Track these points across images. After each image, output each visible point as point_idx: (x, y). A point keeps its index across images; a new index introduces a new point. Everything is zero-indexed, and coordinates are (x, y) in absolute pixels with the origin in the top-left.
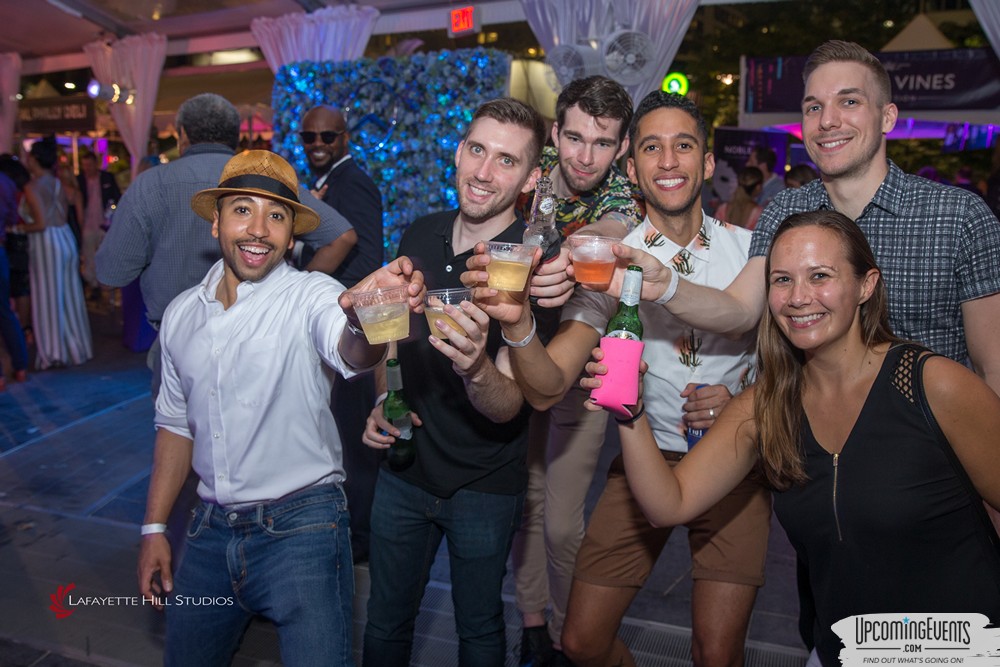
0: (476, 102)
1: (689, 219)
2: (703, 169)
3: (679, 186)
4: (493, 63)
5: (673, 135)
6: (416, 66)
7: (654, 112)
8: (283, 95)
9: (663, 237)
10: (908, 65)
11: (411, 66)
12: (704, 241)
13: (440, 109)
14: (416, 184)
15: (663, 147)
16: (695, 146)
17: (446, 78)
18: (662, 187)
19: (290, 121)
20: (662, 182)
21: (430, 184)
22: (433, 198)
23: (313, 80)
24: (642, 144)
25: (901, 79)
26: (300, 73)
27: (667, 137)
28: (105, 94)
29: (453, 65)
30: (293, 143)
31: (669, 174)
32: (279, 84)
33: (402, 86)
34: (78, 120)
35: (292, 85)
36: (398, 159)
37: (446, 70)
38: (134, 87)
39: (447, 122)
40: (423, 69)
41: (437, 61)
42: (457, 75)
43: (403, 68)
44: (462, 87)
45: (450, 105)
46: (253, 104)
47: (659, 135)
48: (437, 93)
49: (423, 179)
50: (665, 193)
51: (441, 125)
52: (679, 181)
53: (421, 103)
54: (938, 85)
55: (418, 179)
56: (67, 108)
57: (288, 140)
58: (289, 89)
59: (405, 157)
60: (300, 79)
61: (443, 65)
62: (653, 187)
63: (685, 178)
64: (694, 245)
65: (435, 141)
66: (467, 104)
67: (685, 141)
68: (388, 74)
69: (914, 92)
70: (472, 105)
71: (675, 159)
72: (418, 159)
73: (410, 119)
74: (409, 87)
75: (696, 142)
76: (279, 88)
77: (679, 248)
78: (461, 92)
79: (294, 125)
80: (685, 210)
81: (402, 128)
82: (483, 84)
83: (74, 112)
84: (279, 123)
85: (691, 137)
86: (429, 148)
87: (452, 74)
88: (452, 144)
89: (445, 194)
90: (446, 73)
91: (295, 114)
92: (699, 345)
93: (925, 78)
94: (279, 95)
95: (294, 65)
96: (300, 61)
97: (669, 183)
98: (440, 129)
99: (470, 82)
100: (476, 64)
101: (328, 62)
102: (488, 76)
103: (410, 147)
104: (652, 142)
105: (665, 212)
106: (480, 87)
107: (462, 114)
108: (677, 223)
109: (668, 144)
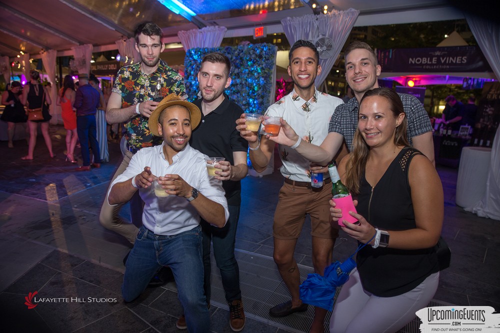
0: (262, 65)
1: (309, 90)
2: (317, 72)
3: (307, 78)
4: (269, 49)
5: (305, 58)
6: (240, 50)
7: (299, 48)
8: (189, 61)
9: (299, 97)
10: (446, 53)
11: (238, 50)
12: (315, 100)
13: (248, 67)
14: (238, 96)
15: (301, 62)
16: (314, 63)
17: (251, 55)
18: (300, 78)
19: (191, 71)
20: (300, 76)
21: (243, 97)
22: (244, 102)
23: (200, 55)
24: (293, 61)
25: (443, 59)
26: (195, 52)
27: (303, 58)
28: (123, 60)
29: (254, 50)
30: (191, 80)
31: (303, 73)
32: (187, 57)
33: (234, 58)
34: (113, 70)
35: (192, 57)
36: (232, 87)
37: (251, 52)
38: (133, 58)
39: (251, 72)
40: (242, 52)
41: (248, 48)
42: (255, 54)
43: (234, 51)
44: (257, 59)
45: (252, 66)
46: (179, 65)
47: (300, 57)
48: (247, 61)
49: (241, 95)
50: (301, 80)
51: (248, 73)
52: (307, 76)
53: (241, 65)
54: (459, 61)
55: (239, 95)
56: (110, 65)
57: (190, 78)
58: (191, 59)
59: (234, 86)
60: (195, 55)
61: (250, 50)
62: (297, 78)
63: (309, 75)
64: (311, 101)
65: (246, 80)
66: (259, 66)
67: (310, 60)
68: (229, 53)
69: (449, 64)
70: (261, 66)
71: (306, 67)
72: (239, 87)
73: (236, 71)
74: (237, 59)
75: (314, 61)
76: (187, 58)
77: (306, 101)
78: (257, 60)
79: (192, 73)
80: (308, 87)
81: (233, 75)
82: (265, 57)
83: (112, 67)
84: (186, 72)
85: (312, 59)
86: (243, 82)
87: (253, 53)
88: (252, 81)
89: (249, 101)
90: (251, 53)
91: (193, 68)
92: (312, 139)
93: (454, 59)
94: (187, 61)
95: (193, 49)
96: (196, 47)
97: (303, 77)
98: (248, 75)
99: (260, 57)
100: (263, 49)
101: (206, 48)
102: (268, 54)
103: (236, 82)
104: (297, 61)
105: (301, 88)
106: (264, 59)
107: (257, 69)
108: (305, 92)
109: (303, 61)
